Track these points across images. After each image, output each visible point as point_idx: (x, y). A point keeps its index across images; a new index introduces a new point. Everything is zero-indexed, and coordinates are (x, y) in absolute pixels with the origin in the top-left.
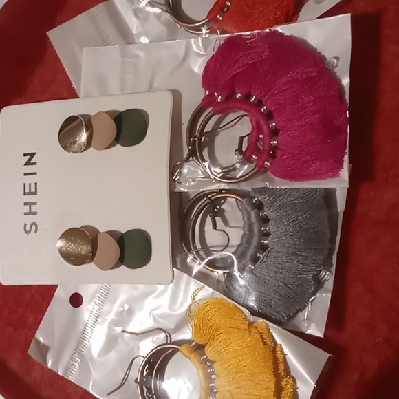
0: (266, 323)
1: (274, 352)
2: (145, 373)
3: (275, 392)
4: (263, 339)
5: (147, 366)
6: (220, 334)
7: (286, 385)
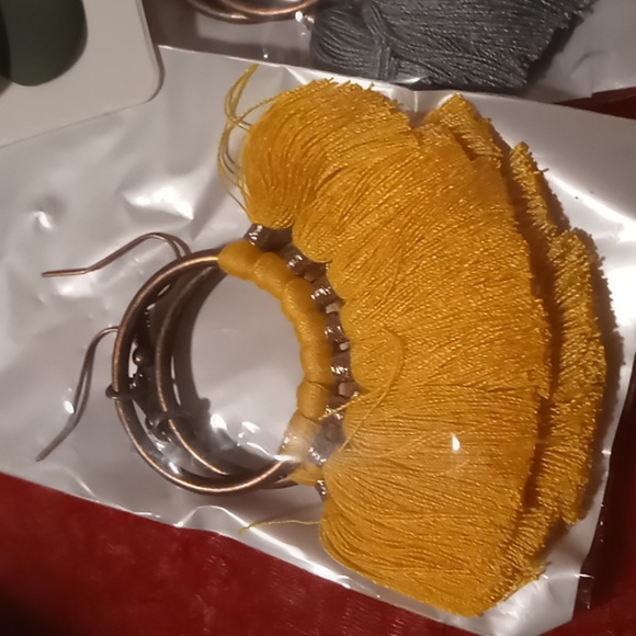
0: (462, 99)
1: (506, 171)
2: (133, 369)
3: (533, 283)
4: (464, 144)
5: (134, 347)
6: (330, 177)
7: (562, 257)
